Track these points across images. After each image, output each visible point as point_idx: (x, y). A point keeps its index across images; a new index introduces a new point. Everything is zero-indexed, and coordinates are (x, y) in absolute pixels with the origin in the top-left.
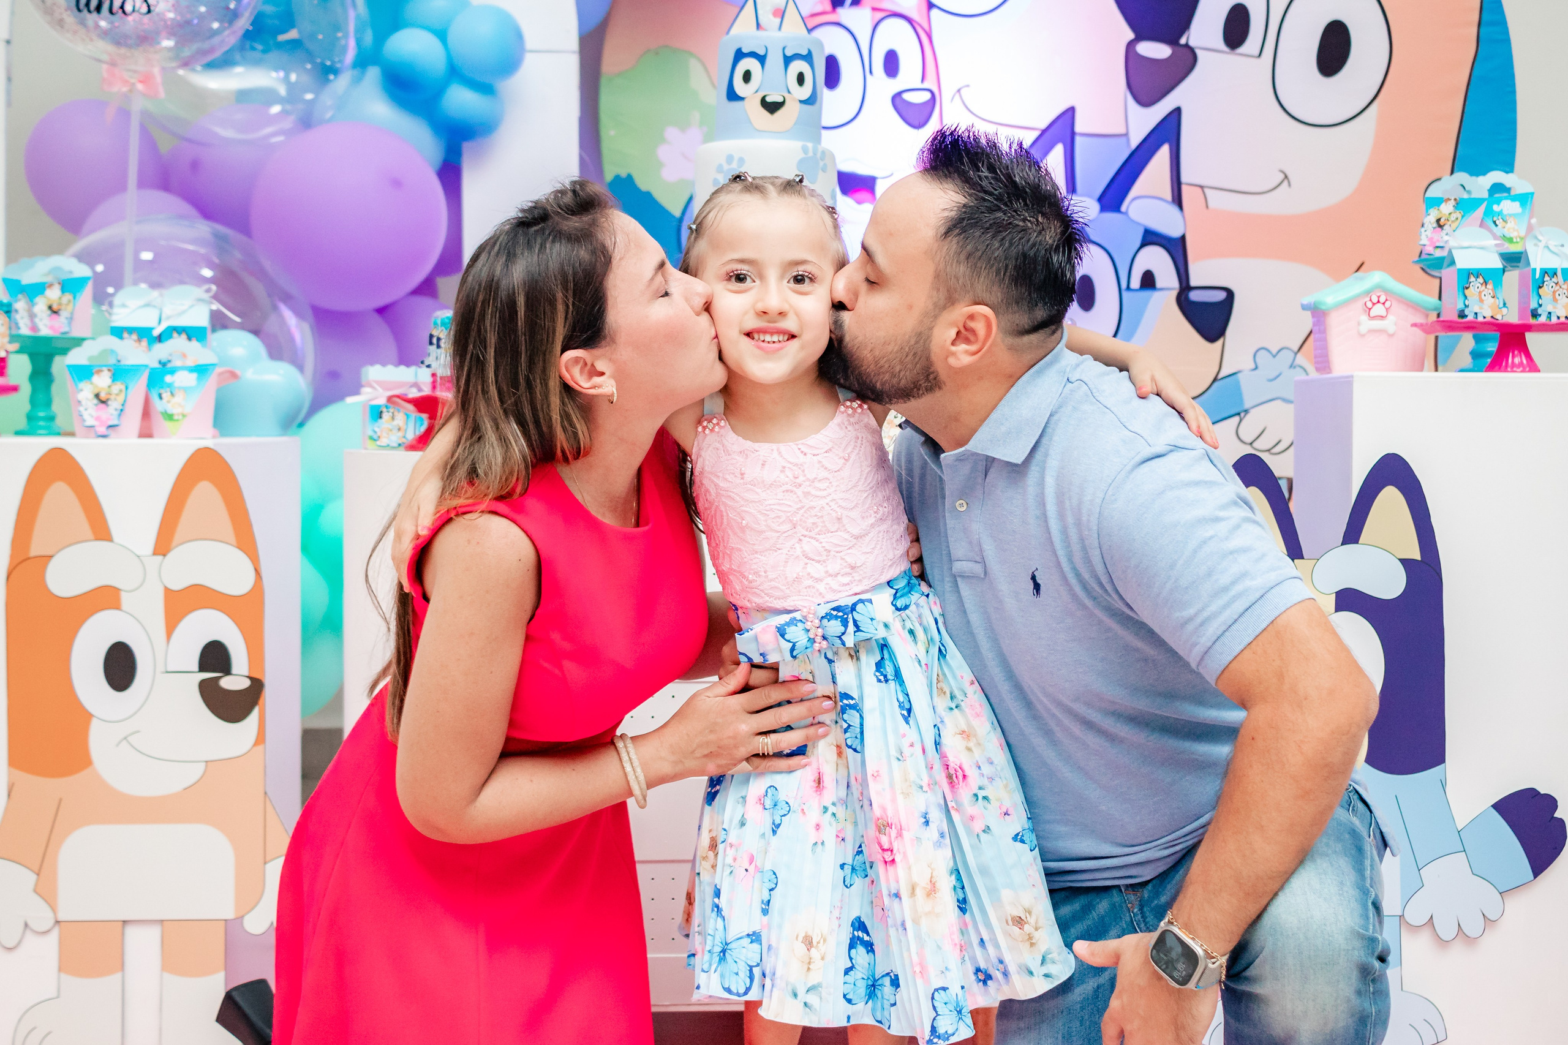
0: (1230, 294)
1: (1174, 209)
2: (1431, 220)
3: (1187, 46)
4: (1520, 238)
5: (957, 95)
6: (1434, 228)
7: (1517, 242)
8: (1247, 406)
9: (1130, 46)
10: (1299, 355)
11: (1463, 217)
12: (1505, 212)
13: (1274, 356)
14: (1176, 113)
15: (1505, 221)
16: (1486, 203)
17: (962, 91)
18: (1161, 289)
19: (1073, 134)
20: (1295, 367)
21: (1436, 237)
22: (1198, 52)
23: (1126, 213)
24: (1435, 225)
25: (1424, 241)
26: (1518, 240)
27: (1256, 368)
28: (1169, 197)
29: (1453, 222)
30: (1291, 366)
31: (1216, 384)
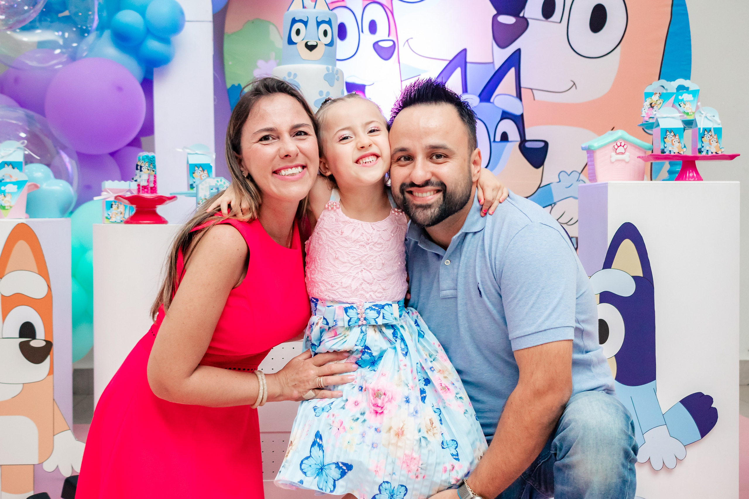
0: (546, 144)
1: (517, 101)
2: (647, 104)
3: (523, 17)
4: (692, 112)
5: (407, 43)
6: (649, 108)
7: (691, 115)
8: (555, 201)
9: (495, 17)
10: (581, 175)
11: (663, 102)
12: (685, 100)
13: (569, 175)
14: (518, 52)
15: (685, 104)
16: (675, 95)
17: (409, 41)
18: (511, 141)
19: (466, 63)
20: (579, 181)
21: (650, 112)
22: (529, 20)
23: (493, 103)
24: (649, 106)
25: (644, 114)
26: (692, 114)
27: (560, 181)
28: (515, 94)
29: (658, 105)
30: (577, 180)
31: (539, 190)
